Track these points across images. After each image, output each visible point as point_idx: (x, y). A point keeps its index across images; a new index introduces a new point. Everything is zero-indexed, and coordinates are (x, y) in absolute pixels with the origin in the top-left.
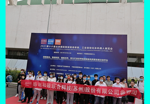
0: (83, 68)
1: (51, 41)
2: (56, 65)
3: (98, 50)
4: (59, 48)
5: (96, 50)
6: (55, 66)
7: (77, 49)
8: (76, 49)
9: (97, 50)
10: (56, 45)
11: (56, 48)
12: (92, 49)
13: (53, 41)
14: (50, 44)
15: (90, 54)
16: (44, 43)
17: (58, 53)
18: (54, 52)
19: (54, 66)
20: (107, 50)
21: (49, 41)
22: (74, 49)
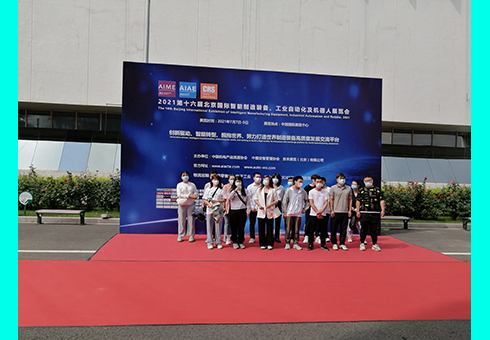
0: (281, 159)
1: (188, 89)
2: (210, 154)
3: (316, 114)
4: (214, 109)
5: (310, 114)
6: (206, 156)
7: (262, 111)
8: (259, 111)
9: (313, 114)
10: (204, 101)
11: (203, 108)
12: (301, 113)
13: (194, 89)
14: (187, 95)
15: (297, 125)
16: (167, 94)
17: (213, 121)
18: (201, 120)
19: (203, 156)
20: (337, 114)
21: (181, 88)
22: (256, 111)
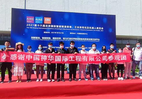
4: (50, 28)
10: (46, 24)
18: (44, 32)
